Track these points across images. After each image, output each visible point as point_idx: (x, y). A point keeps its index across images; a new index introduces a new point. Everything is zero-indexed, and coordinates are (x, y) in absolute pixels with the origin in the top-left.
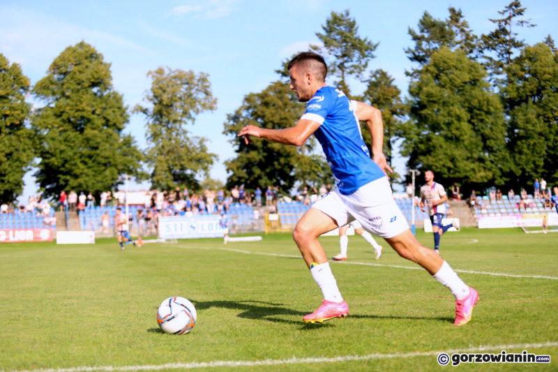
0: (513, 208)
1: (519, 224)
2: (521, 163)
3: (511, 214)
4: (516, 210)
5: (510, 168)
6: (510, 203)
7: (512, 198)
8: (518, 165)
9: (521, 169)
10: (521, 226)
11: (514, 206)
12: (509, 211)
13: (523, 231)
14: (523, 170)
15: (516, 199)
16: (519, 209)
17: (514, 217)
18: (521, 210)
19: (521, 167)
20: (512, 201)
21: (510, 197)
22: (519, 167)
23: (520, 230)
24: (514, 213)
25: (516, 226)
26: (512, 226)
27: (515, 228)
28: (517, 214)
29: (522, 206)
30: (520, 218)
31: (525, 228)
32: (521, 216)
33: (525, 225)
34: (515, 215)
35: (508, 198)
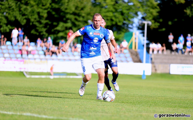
0: (16, 54)
1: (20, 68)
2: (26, 13)
3: (13, 59)
4: (19, 56)
5: (15, 17)
6: (13, 49)
7: (16, 45)
8: (24, 15)
9: (26, 19)
10: (22, 70)
11: (17, 51)
12: (12, 56)
13: (24, 75)
14: (28, 20)
15: (19, 46)
16: (22, 55)
17: (17, 62)
18: (24, 56)
19: (26, 17)
20: (16, 48)
21: (13, 43)
22: (24, 17)
23: (21, 74)
24: (17, 58)
25: (18, 70)
26: (14, 70)
27: (17, 72)
28: (19, 59)
29: (24, 53)
30: (22, 63)
31: (26, 72)
32: (23, 61)
33: (26, 70)
34: (17, 60)
35: (12, 45)
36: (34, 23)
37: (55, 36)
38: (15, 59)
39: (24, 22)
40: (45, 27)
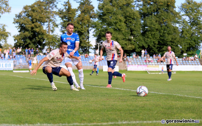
0: (143, 62)
1: (146, 69)
2: (148, 42)
3: (142, 65)
4: (145, 63)
5: (143, 44)
6: (142, 60)
7: (143, 58)
8: (147, 43)
9: (147, 45)
10: (146, 70)
11: (144, 61)
12: (142, 63)
13: (147, 73)
14: (149, 46)
15: (145, 58)
16: (146, 63)
17: (144, 66)
18: (147, 63)
19: (148, 44)
20: (143, 59)
21: (142, 57)
22: (147, 44)
23: (146, 72)
24: (144, 64)
25: (145, 70)
27: (144, 71)
28: (145, 65)
29: (147, 61)
30: (146, 67)
31: (148, 71)
32: (147, 66)
33: (148, 70)
34: (144, 65)
35: (141, 58)
36: (152, 47)
37: (162, 53)
38: (143, 65)
39: (147, 47)
40: (157, 49)
